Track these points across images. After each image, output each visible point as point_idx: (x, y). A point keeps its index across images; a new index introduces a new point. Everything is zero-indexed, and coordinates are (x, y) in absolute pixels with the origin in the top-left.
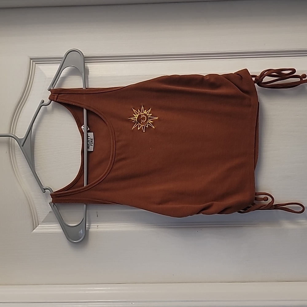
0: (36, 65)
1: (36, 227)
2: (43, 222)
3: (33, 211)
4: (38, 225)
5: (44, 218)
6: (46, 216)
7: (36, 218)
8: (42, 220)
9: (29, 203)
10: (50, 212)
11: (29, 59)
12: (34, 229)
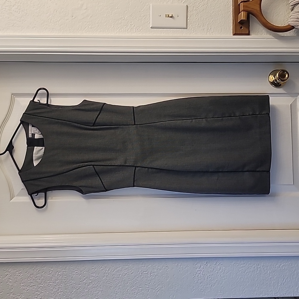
0: (15, 98)
1: (13, 198)
2: (17, 195)
3: (11, 189)
4: (14, 197)
5: (18, 193)
6: (19, 191)
7: (13, 193)
8: (16, 194)
9: (8, 183)
10: (22, 189)
11: (11, 94)
12: (11, 200)
